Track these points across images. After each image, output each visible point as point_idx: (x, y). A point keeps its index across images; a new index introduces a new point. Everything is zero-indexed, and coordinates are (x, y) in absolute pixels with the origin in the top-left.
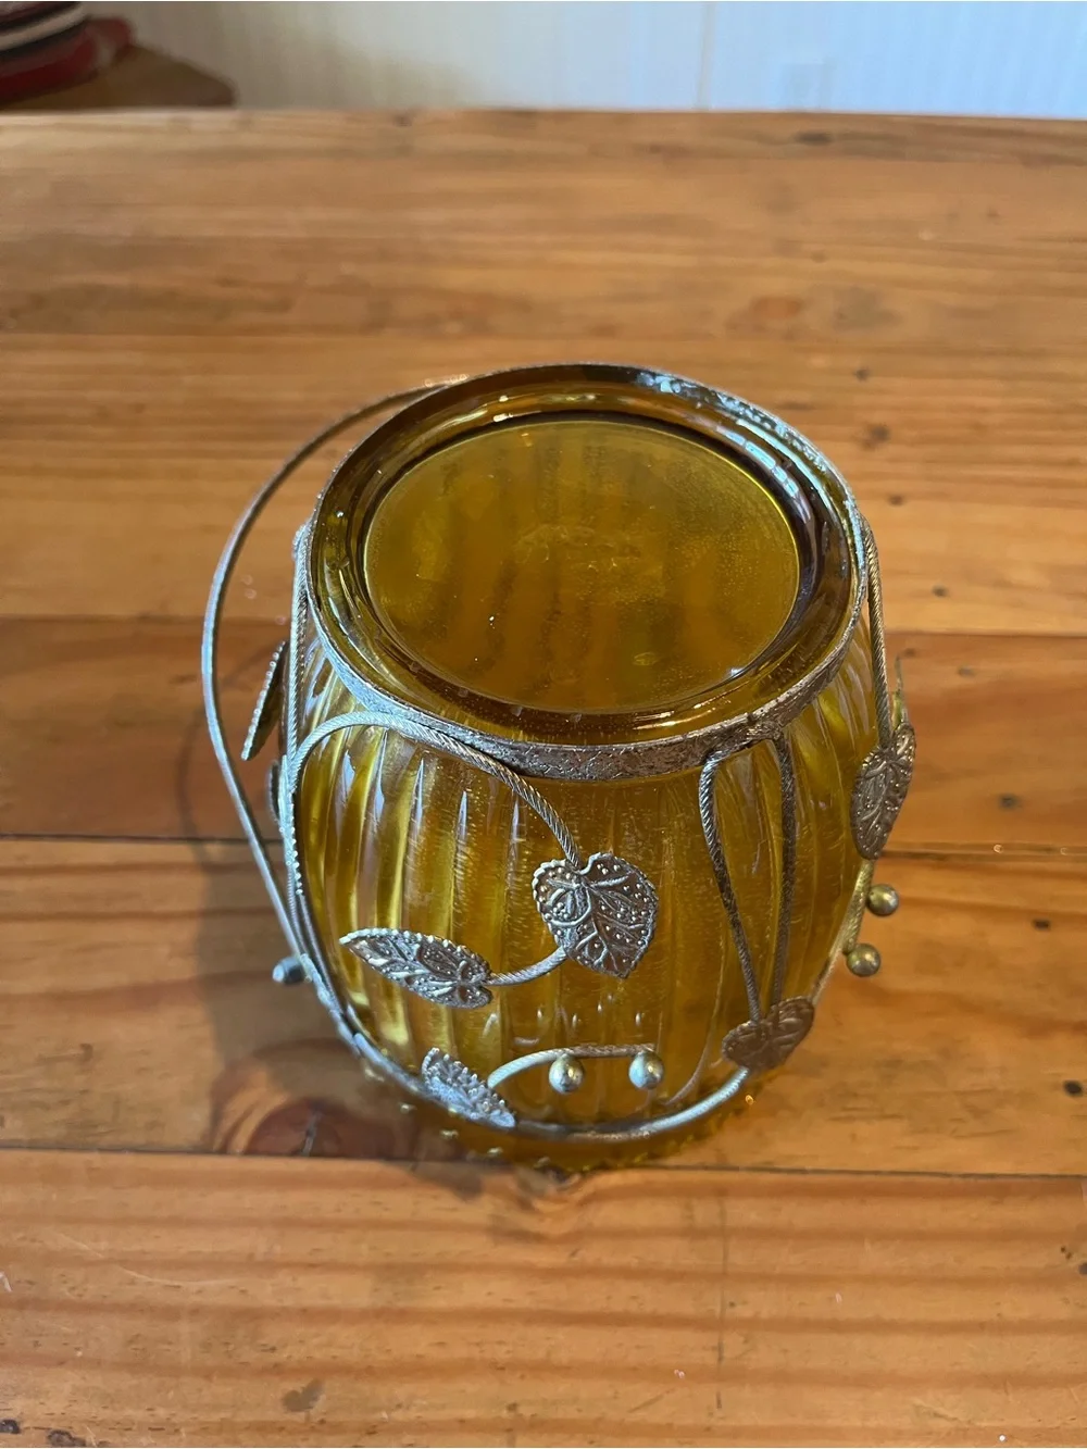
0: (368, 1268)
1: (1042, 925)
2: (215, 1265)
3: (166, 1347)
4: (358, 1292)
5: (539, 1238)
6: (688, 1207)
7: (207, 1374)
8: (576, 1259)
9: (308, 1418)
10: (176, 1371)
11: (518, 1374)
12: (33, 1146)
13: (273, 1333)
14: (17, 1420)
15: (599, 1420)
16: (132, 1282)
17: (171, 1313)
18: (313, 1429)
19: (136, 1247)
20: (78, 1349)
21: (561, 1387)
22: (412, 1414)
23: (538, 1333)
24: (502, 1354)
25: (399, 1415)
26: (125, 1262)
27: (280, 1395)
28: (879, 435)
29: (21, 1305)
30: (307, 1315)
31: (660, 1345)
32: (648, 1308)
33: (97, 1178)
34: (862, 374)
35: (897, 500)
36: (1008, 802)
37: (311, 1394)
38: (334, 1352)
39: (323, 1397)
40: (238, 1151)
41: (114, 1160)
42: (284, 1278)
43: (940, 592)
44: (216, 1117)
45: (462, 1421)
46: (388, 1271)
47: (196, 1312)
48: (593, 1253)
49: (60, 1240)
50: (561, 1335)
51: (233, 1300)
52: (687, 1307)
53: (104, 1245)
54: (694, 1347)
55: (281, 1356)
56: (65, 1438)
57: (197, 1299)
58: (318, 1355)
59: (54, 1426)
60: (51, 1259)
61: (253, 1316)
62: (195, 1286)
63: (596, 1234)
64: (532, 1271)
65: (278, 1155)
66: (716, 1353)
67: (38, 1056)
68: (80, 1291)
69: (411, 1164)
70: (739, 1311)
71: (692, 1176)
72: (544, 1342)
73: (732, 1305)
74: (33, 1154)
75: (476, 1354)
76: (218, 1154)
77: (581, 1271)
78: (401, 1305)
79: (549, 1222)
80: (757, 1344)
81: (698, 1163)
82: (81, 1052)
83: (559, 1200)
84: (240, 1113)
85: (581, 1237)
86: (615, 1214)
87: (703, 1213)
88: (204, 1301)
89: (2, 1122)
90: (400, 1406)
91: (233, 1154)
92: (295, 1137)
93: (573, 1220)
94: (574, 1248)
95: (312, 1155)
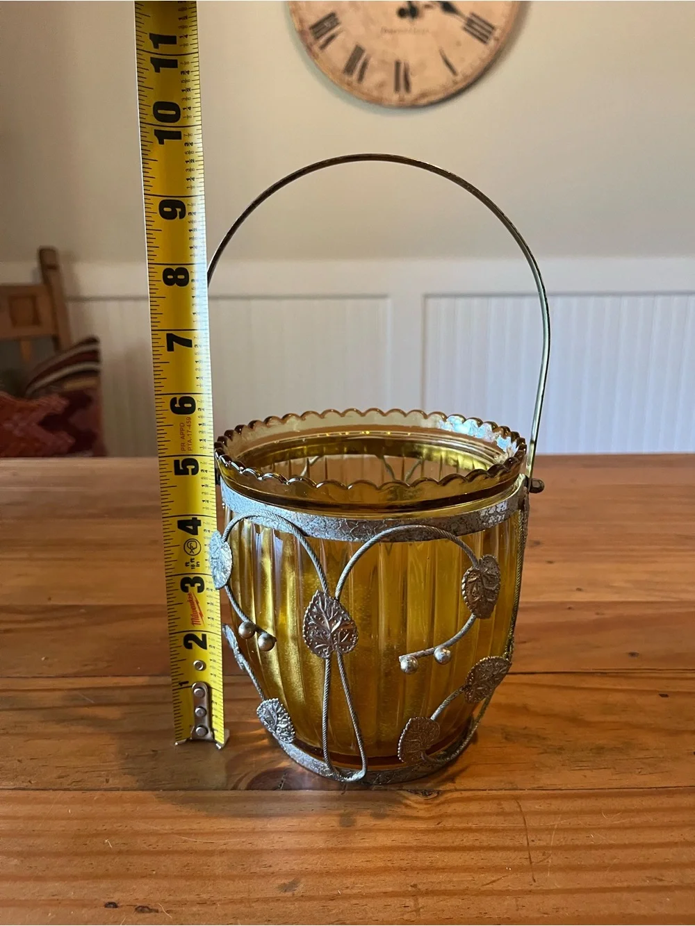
0: (322, 832)
1: (662, 696)
2: (233, 833)
3: (206, 867)
4: (317, 842)
5: (417, 818)
6: (499, 804)
7: (232, 878)
8: (440, 825)
9: (293, 895)
10: (214, 877)
11: (416, 872)
12: (124, 789)
13: (268, 859)
14: (116, 903)
15: (467, 889)
16: (185, 841)
17: (210, 853)
18: (297, 900)
19: (186, 827)
20: (153, 871)
21: (442, 877)
22: (355, 891)
23: (421, 855)
24: (404, 864)
25: (348, 891)
26: (179, 834)
27: (276, 885)
29: (120, 853)
30: (289, 852)
31: (497, 858)
32: (485, 844)
33: (162, 800)
35: (550, 562)
36: (633, 654)
37: (294, 884)
38: (306, 866)
39: (301, 886)
40: (243, 788)
41: (172, 793)
42: (274, 837)
43: (579, 590)
44: (229, 777)
47: (222, 852)
48: (448, 823)
49: (141, 826)
50: (437, 855)
51: (245, 847)
52: (508, 843)
53: (167, 827)
54: (515, 858)
55: (276, 869)
56: (146, 909)
57: (224, 847)
58: (297, 868)
59: (139, 904)
60: (136, 834)
61: (259, 852)
62: (222, 842)
63: (450, 816)
64: (416, 831)
65: (266, 790)
66: (528, 860)
67: (128, 755)
68: (154, 846)
69: (342, 792)
70: (538, 843)
71: (499, 793)
72: (428, 859)
73: (533, 841)
74: (125, 792)
75: (389, 864)
76: (232, 790)
77: (444, 830)
78: (343, 846)
79: (421, 812)
80: (550, 856)
81: (501, 787)
82: (152, 753)
83: (426, 804)
84: (242, 775)
85: (441, 817)
86: (459, 808)
87: (508, 806)
88: (228, 848)
89: (107, 781)
90: (347, 888)
91: (240, 790)
92: (274, 783)
93: (436, 811)
94: (437, 821)
95: (284, 789)
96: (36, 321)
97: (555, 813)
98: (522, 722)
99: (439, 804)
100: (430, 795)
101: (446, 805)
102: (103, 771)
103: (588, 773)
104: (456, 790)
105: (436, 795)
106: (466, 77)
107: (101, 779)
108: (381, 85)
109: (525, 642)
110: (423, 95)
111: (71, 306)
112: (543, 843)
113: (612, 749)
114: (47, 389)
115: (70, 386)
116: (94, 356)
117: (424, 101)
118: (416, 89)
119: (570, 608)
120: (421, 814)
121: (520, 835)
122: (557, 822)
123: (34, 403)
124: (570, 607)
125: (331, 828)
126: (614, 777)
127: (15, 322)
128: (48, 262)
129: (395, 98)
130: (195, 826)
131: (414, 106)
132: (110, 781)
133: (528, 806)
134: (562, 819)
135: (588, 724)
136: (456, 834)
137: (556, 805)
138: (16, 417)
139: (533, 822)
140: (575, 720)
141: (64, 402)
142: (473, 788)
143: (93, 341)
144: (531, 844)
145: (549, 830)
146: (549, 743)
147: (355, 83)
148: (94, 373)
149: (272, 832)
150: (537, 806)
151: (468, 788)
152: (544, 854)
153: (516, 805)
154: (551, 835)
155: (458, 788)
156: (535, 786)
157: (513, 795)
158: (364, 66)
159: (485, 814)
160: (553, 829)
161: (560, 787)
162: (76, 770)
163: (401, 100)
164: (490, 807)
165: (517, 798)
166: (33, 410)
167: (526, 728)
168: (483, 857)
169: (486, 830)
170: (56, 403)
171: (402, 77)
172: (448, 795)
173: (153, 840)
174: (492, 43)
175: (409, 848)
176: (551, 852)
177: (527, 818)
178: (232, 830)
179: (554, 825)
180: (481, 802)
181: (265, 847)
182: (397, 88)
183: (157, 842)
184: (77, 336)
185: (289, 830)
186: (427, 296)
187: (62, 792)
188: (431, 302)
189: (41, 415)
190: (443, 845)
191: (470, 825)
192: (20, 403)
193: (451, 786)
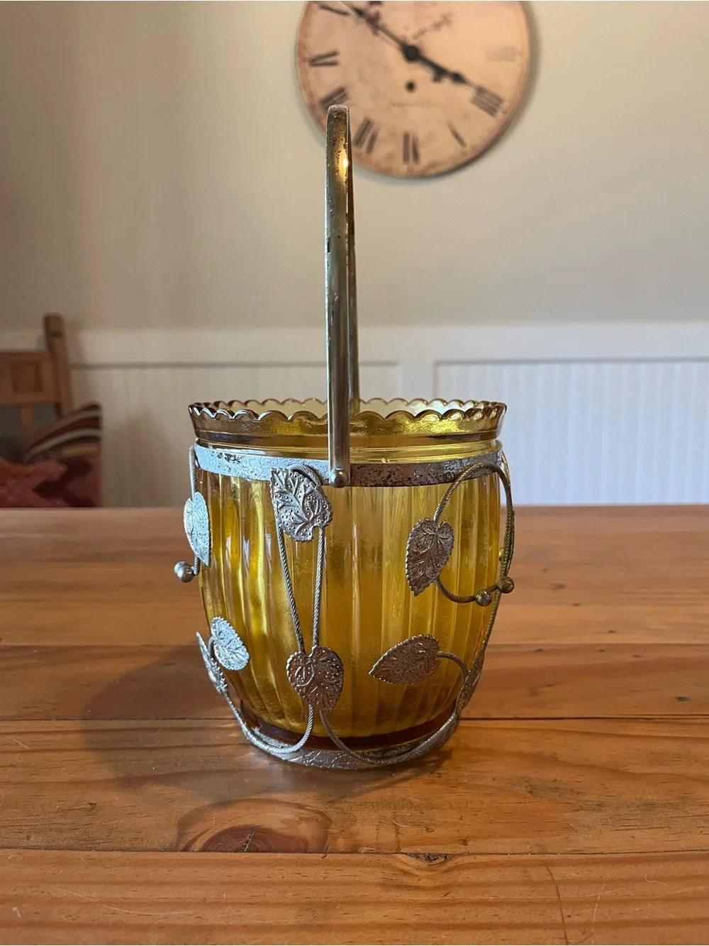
0: (293, 905)
2: (177, 904)
5: (418, 888)
6: (525, 871)
8: (447, 898)
12: (47, 848)
16: (114, 913)
17: (144, 929)
19: (118, 895)
26: (109, 903)
29: (28, 925)
30: (248, 928)
31: (521, 938)
32: (507, 920)
33: (93, 863)
34: (545, 570)
35: (577, 605)
40: (196, 850)
41: (106, 854)
42: (230, 910)
43: (611, 632)
44: (181, 835)
46: (309, 905)
47: (162, 928)
48: (458, 895)
49: (62, 892)
51: (193, 921)
52: (536, 919)
53: (94, 895)
54: (547, 938)
57: (164, 922)
60: (53, 901)
61: (207, 928)
62: (162, 915)
63: (461, 885)
64: (415, 904)
65: (226, 851)
66: (564, 941)
67: (59, 808)
68: (74, 917)
69: (322, 855)
70: (575, 919)
71: (525, 857)
72: (431, 939)
73: (569, 916)
74: (48, 852)
76: (182, 851)
77: (453, 903)
78: (319, 922)
79: (423, 880)
80: (592, 934)
81: (527, 851)
82: (89, 806)
83: (429, 871)
84: (198, 833)
85: (447, 887)
86: (472, 876)
87: (537, 874)
88: (169, 922)
89: (28, 838)
91: (193, 851)
92: (238, 844)
93: (442, 880)
94: (444, 892)
95: (249, 851)
96: (38, 387)
97: (598, 882)
98: (550, 774)
99: (446, 871)
100: (435, 859)
101: (456, 873)
102: (25, 826)
103: (637, 833)
104: (469, 854)
105: (443, 859)
106: (474, 148)
107: (21, 835)
108: (390, 157)
109: (550, 686)
110: (433, 165)
111: (75, 374)
112: (581, 920)
113: (665, 805)
114: (45, 455)
115: (70, 452)
116: (95, 423)
117: (433, 171)
118: (425, 159)
119: (602, 651)
120: (423, 883)
121: (552, 909)
122: (602, 892)
123: (30, 469)
124: (602, 649)
125: (304, 900)
126: (671, 838)
127: (16, 388)
128: (54, 329)
129: (404, 168)
130: (130, 895)
131: (423, 176)
132: (32, 838)
133: (560, 873)
134: (606, 889)
135: (633, 776)
136: (468, 909)
137: (597, 872)
138: (10, 483)
139: (568, 893)
140: (616, 772)
141: (62, 469)
142: (489, 851)
143: (95, 407)
144: (567, 920)
145: (590, 903)
146: (586, 798)
147: (364, 155)
148: (95, 440)
149: (228, 904)
150: (573, 873)
151: (484, 851)
152: (584, 933)
153: (547, 872)
154: (593, 908)
155: (471, 851)
156: (570, 849)
157: (541, 861)
158: (373, 138)
159: (506, 884)
160: (595, 902)
161: (602, 850)
163: (410, 171)
164: (514, 874)
165: (546, 864)
166: (28, 476)
167: (555, 780)
168: (503, 938)
169: (508, 904)
170: (53, 469)
171: (411, 149)
172: (459, 860)
173: (74, 909)
174: (500, 115)
175: (407, 925)
176: (593, 930)
177: (561, 888)
178: (177, 901)
179: (597, 896)
180: (501, 869)
181: (216, 922)
182: (406, 159)
183: (79, 913)
184: (78, 403)
185: (250, 901)
186: (438, 363)
188: (442, 369)
189: (38, 480)
190: (451, 922)
191: (486, 897)
192: (18, 468)
193: (462, 849)
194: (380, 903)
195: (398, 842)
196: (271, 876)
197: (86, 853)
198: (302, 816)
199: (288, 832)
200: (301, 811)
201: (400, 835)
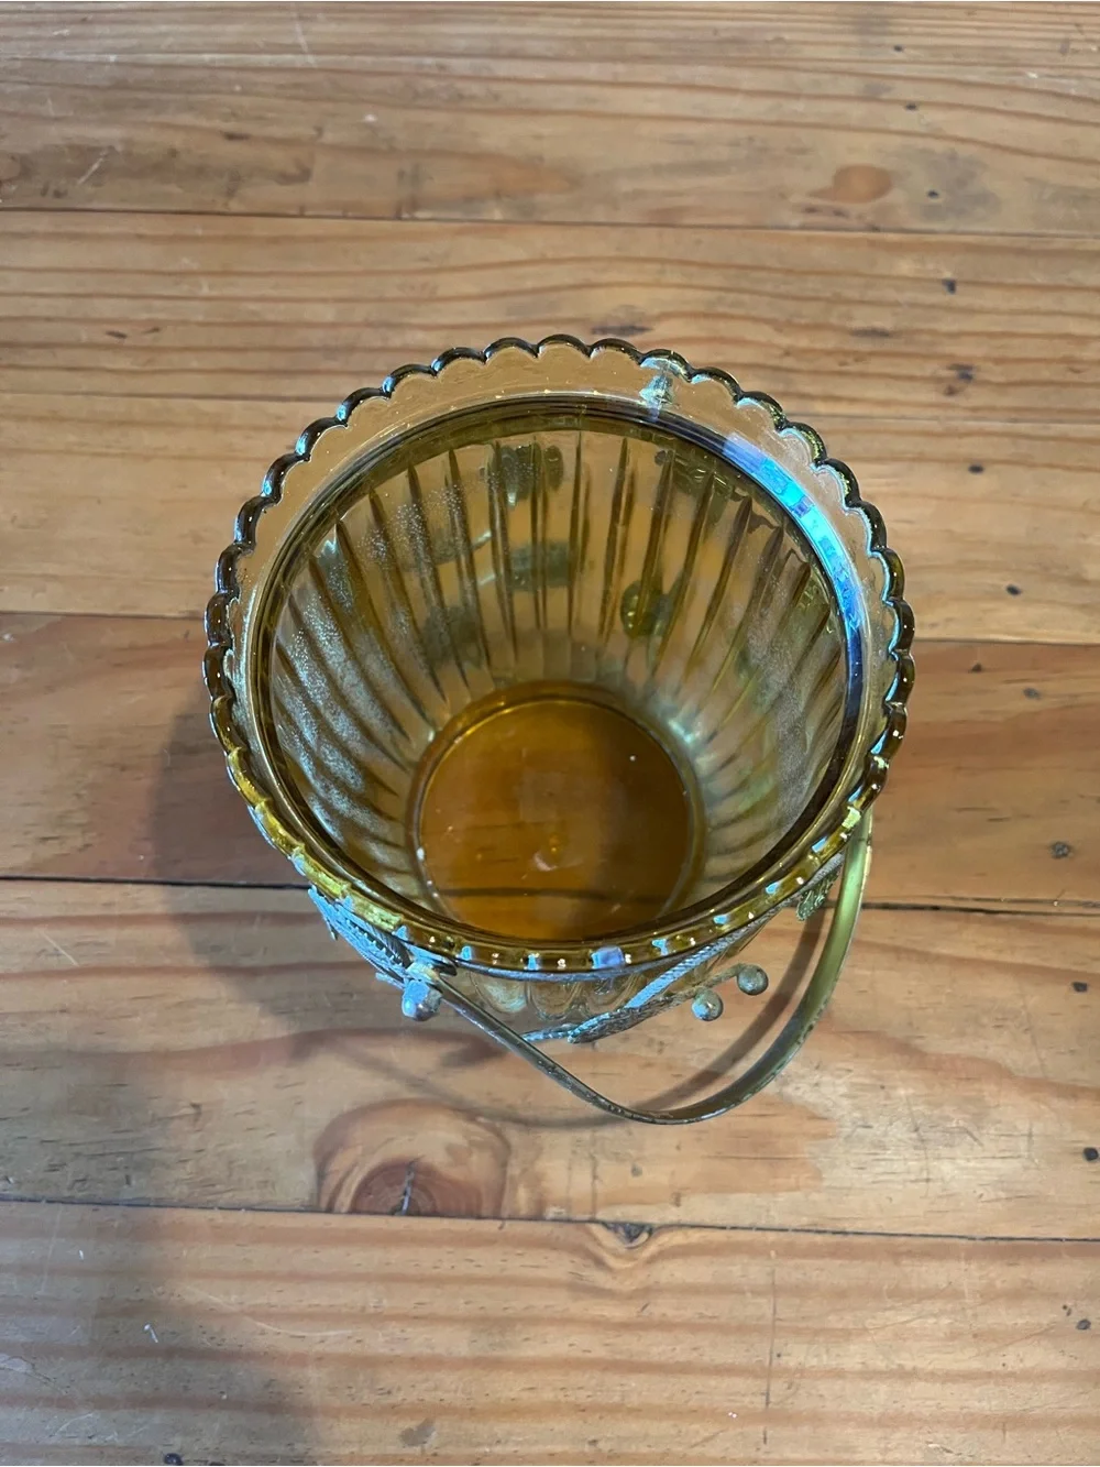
0: (464, 1321)
1: (1080, 987)
2: (332, 1317)
3: (298, 1389)
4: (457, 1342)
5: (612, 1295)
6: (743, 1266)
7: (335, 1414)
8: (644, 1313)
9: (423, 1451)
11: (597, 1416)
12: (159, 1204)
13: (388, 1378)
14: (180, 1454)
15: (665, 1454)
16: (263, 1332)
17: (300, 1360)
18: (428, 1461)
19: (262, 1300)
20: (222, 1393)
21: (633, 1426)
22: (510, 1449)
23: (613, 1379)
24: (582, 1397)
25: (498, 1449)
26: (254, 1314)
27: (398, 1432)
28: (965, 373)
29: (169, 1354)
30: (417, 1363)
31: (717, 1390)
32: (707, 1359)
33: (221, 1235)
34: (951, 286)
35: (976, 468)
37: (424, 1431)
38: (440, 1394)
39: (434, 1434)
40: (344, 1209)
41: (234, 1218)
42: (394, 1328)
44: (321, 1175)
45: (552, 1455)
46: (486, 1323)
47: (320, 1359)
48: (657, 1308)
49: (196, 1293)
50: (632, 1381)
51: (352, 1348)
52: (739, 1358)
53: (234, 1298)
54: (746, 1394)
55: (397, 1398)
57: (319, 1348)
58: (428, 1397)
59: (211, 1459)
60: (189, 1312)
61: (371, 1363)
62: (318, 1335)
63: (662, 1290)
64: (607, 1325)
65: (380, 1213)
66: (764, 1398)
68: (219, 1340)
69: (499, 1223)
70: (785, 1361)
71: (746, 1235)
72: (619, 1388)
73: (779, 1355)
74: (160, 1212)
75: (561, 1396)
76: (325, 1211)
77: (650, 1324)
78: (495, 1354)
79: (618, 1278)
81: (751, 1223)
82: (191, 1111)
83: (628, 1260)
84: (343, 1173)
85: (646, 1292)
86: (678, 1271)
88: (327, 1350)
89: (128, 1181)
90: (499, 1442)
91: (339, 1213)
92: (393, 1197)
93: (642, 1278)
94: (643, 1303)
95: (409, 1214)
99: (648, 1261)
100: (637, 1235)
101: (658, 1264)
102: (118, 1154)
103: (897, 1192)
104: (680, 1226)
105: (646, 1236)
107: (118, 1175)
112: (792, 1363)
120: (619, 1283)
121: (762, 1341)
125: (479, 1313)
126: (938, 1205)
130: (274, 1300)
132: (133, 1182)
136: (665, 1336)
137: (830, 1272)
139: (786, 1312)
140: (907, 1049)
142: (706, 1222)
144: (775, 1362)
149: (390, 1318)
150: (800, 1274)
151: (698, 1222)
152: (789, 1387)
153: (768, 1267)
155: (683, 1220)
156: (805, 1221)
161: (844, 1225)
162: (75, 1149)
168: (699, 1389)
169: (713, 1328)
172: (666, 1238)
175: (594, 1364)
176: (801, 1382)
177: (780, 1300)
178: (331, 1310)
180: (715, 1255)
181: (380, 1352)
183: (222, 1331)
185: (416, 1312)
187: (62, 1206)
190: (643, 1358)
193: (673, 1215)
194: (565, 1321)
195: (594, 1195)
196: (438, 1264)
197: (208, 1214)
198: (473, 1138)
199: (456, 1173)
200: (472, 1127)
201: (597, 1182)
